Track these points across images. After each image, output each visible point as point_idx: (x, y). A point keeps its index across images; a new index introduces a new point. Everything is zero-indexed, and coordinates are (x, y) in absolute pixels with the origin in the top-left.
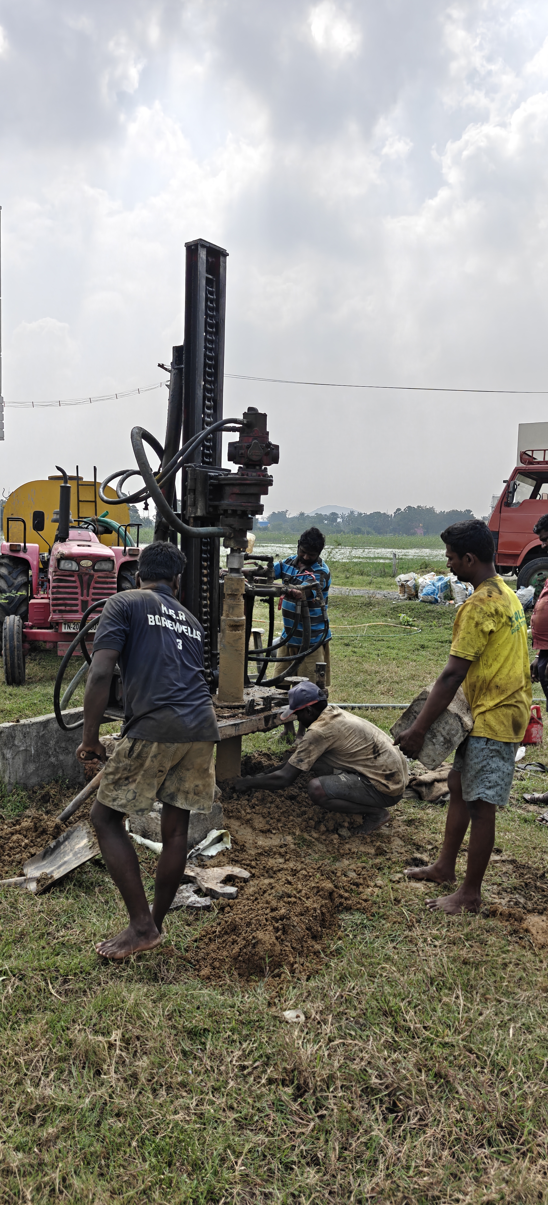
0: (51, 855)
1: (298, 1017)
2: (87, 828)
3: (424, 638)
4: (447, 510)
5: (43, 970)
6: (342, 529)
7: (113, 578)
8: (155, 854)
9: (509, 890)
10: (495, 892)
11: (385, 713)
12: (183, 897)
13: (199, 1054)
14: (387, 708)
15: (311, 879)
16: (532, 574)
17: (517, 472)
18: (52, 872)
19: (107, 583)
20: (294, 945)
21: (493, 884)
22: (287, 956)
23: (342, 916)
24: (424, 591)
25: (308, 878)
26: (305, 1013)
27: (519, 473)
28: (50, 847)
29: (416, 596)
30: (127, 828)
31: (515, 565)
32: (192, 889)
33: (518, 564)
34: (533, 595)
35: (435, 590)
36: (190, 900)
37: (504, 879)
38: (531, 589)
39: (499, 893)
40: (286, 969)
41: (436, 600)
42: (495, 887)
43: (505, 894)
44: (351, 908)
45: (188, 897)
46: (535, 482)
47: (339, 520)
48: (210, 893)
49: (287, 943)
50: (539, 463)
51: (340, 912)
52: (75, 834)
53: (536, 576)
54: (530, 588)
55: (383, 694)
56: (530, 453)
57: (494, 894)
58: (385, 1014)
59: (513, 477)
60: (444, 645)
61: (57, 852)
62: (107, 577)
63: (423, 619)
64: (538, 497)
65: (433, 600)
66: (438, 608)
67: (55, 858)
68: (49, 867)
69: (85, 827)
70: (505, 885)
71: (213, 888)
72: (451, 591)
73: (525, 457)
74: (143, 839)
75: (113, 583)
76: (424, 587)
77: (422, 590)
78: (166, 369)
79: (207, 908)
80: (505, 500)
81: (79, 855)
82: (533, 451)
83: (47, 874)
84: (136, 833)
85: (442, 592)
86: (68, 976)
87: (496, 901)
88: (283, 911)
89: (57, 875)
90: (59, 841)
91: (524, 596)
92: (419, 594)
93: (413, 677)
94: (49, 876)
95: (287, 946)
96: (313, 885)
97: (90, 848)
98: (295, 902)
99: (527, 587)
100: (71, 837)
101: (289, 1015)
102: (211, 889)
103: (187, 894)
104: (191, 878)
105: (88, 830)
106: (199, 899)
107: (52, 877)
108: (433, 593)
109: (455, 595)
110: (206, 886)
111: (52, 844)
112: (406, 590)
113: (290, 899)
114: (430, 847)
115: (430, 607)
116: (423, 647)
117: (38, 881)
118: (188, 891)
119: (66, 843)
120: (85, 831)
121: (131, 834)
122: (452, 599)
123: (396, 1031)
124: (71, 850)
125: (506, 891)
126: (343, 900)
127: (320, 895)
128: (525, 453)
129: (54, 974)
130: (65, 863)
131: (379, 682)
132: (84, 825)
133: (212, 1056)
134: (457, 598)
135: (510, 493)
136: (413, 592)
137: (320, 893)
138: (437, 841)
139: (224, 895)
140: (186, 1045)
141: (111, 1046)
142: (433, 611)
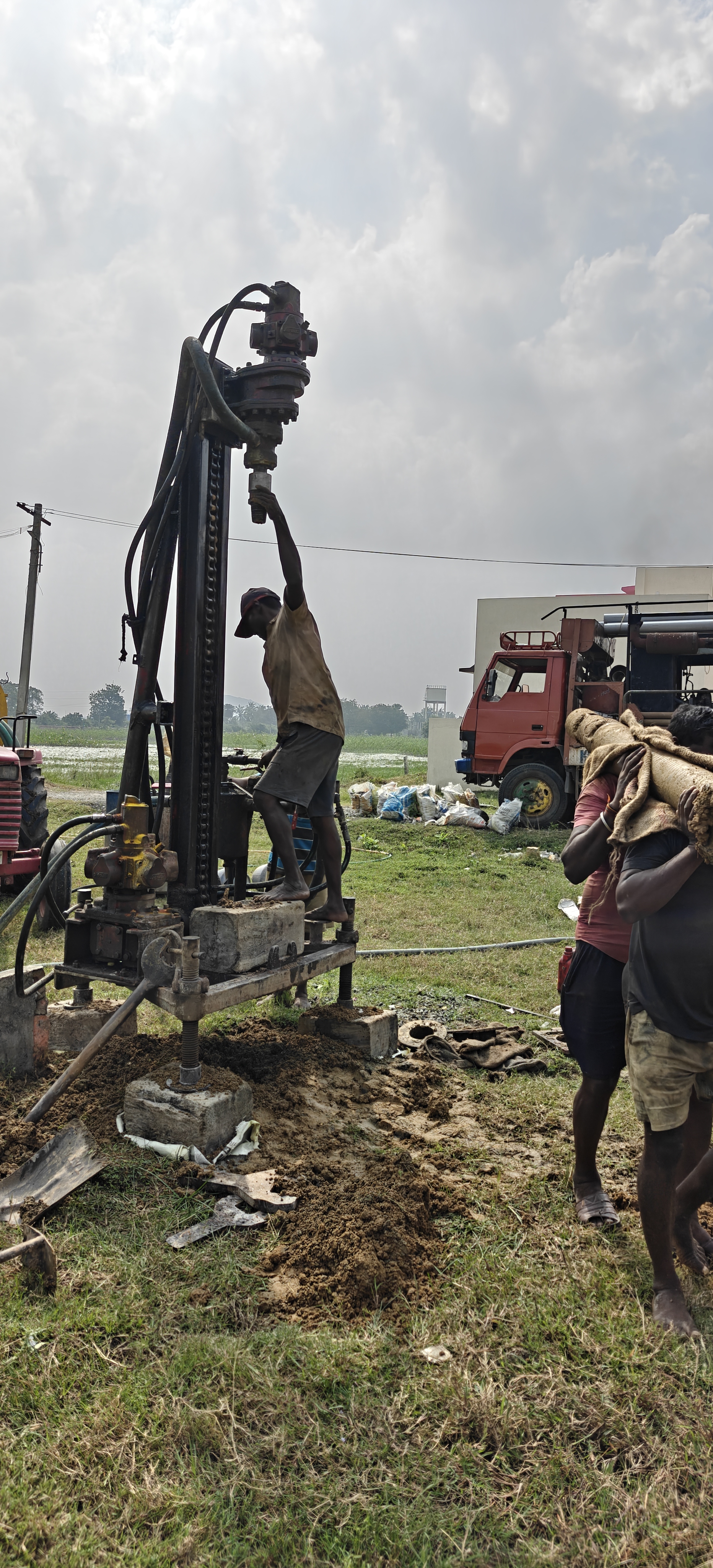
0: (32, 1172)
1: (442, 1354)
2: (83, 1131)
3: (398, 864)
4: (372, 704)
5: (81, 1329)
6: (239, 725)
7: (17, 789)
8: (170, 1160)
9: (625, 1172)
10: (610, 1175)
11: (388, 961)
12: (226, 1216)
13: (341, 1415)
14: (388, 954)
15: (394, 1176)
16: (517, 784)
17: (498, 658)
18: (39, 1196)
19: (9, 797)
20: (402, 1264)
21: (605, 1167)
22: (396, 1278)
23: (437, 1222)
24: (386, 805)
25: (389, 1175)
26: (449, 1348)
27: (500, 660)
28: (31, 1161)
29: (374, 812)
30: (120, 1130)
31: (495, 773)
32: (234, 1204)
33: (500, 771)
34: (519, 810)
35: (398, 804)
36: (236, 1218)
37: (615, 1159)
38: (517, 803)
39: (614, 1178)
40: (400, 1294)
41: (401, 817)
42: (608, 1170)
43: (621, 1178)
44: (448, 1212)
45: (233, 1215)
46: (514, 671)
47: (234, 715)
48: (261, 1206)
49: (392, 1262)
50: (522, 647)
51: (437, 1216)
52: (66, 1140)
53: (522, 786)
54: (516, 800)
55: (374, 937)
56: (511, 636)
57: (609, 1178)
58: (549, 1338)
59: (492, 665)
60: (425, 872)
61: (40, 1167)
62: (10, 789)
63: (387, 841)
64: (518, 689)
65: (397, 817)
66: (404, 827)
67: (40, 1175)
68: (33, 1190)
69: (80, 1130)
70: (618, 1167)
71: (264, 1199)
72: (418, 805)
73: (506, 641)
74: (147, 1141)
75: (17, 796)
76: (385, 800)
77: (382, 805)
78: (28, 510)
79: (262, 1227)
80: (483, 693)
81: (77, 1169)
82: (515, 633)
83: (34, 1199)
84: (135, 1133)
85: (406, 806)
86: (117, 1334)
87: (613, 1187)
88: (380, 1220)
89: (49, 1200)
90: (43, 1151)
91: (508, 810)
92: (378, 810)
93: (403, 915)
94: (37, 1201)
95: (393, 1266)
96: (400, 1184)
97: (93, 1158)
98: (389, 1208)
99: (512, 800)
100: (60, 1145)
101: (430, 1353)
102: (262, 1201)
103: (230, 1211)
104: (229, 1189)
105: (85, 1133)
106: (247, 1216)
107: (40, 1202)
108: (396, 808)
109: (423, 811)
110: (254, 1197)
111: (35, 1157)
112: (362, 804)
113: (382, 1205)
114: (511, 1127)
115: (393, 826)
116: (401, 875)
117: (23, 1210)
118: (229, 1207)
119: (54, 1153)
120: (80, 1135)
121: (126, 1136)
122: (418, 816)
123: (569, 1357)
124: (63, 1163)
125: (622, 1174)
126: (436, 1201)
127: (411, 1197)
128: (505, 635)
129: (99, 1333)
130: (57, 1181)
131: (365, 922)
132: (79, 1126)
133: (360, 1416)
134: (426, 814)
135: (490, 683)
136: (370, 807)
137: (412, 1194)
138: (518, 1118)
139: (280, 1207)
140: (320, 1407)
141: (223, 1418)
142: (398, 831)
